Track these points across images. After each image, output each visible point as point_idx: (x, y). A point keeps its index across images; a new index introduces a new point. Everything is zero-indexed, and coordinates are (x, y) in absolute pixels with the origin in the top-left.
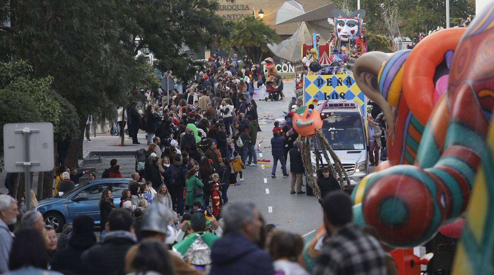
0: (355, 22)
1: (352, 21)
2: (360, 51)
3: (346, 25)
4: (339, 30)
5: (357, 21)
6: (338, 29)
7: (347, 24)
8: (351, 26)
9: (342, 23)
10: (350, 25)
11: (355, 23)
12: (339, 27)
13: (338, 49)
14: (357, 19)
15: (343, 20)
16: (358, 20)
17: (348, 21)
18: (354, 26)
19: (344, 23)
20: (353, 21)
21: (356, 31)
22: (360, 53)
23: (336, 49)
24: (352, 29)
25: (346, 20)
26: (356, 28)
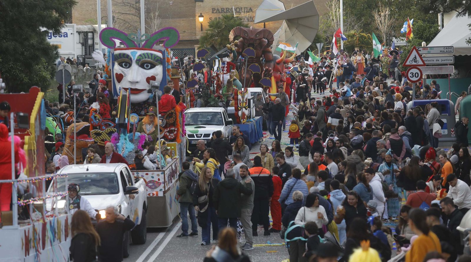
0: (155, 58)
1: (150, 56)
2: (174, 124)
3: (135, 66)
4: (120, 77)
5: (160, 55)
6: (117, 74)
7: (138, 61)
8: (147, 66)
9: (127, 60)
10: (143, 64)
11: (157, 60)
12: (117, 69)
13: (126, 122)
14: (160, 51)
15: (128, 52)
16: (163, 53)
17: (140, 55)
18: (153, 66)
19: (131, 59)
20: (152, 54)
21: (159, 78)
22: (173, 129)
23: (121, 122)
24: (150, 72)
25: (135, 54)
26: (158, 71)
